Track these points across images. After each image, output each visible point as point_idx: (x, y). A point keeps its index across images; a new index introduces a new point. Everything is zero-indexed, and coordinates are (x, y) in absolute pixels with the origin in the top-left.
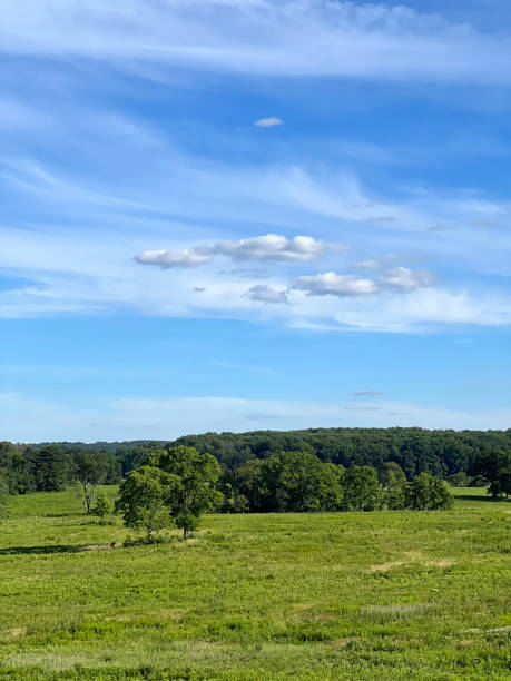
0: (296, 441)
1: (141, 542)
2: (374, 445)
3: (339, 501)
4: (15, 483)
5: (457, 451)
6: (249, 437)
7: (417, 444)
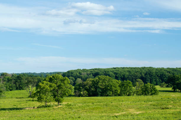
0: (108, 72)
1: (43, 106)
2: (135, 73)
3: (119, 93)
4: (8, 87)
5: (165, 75)
6: (92, 71)
7: (151, 73)
